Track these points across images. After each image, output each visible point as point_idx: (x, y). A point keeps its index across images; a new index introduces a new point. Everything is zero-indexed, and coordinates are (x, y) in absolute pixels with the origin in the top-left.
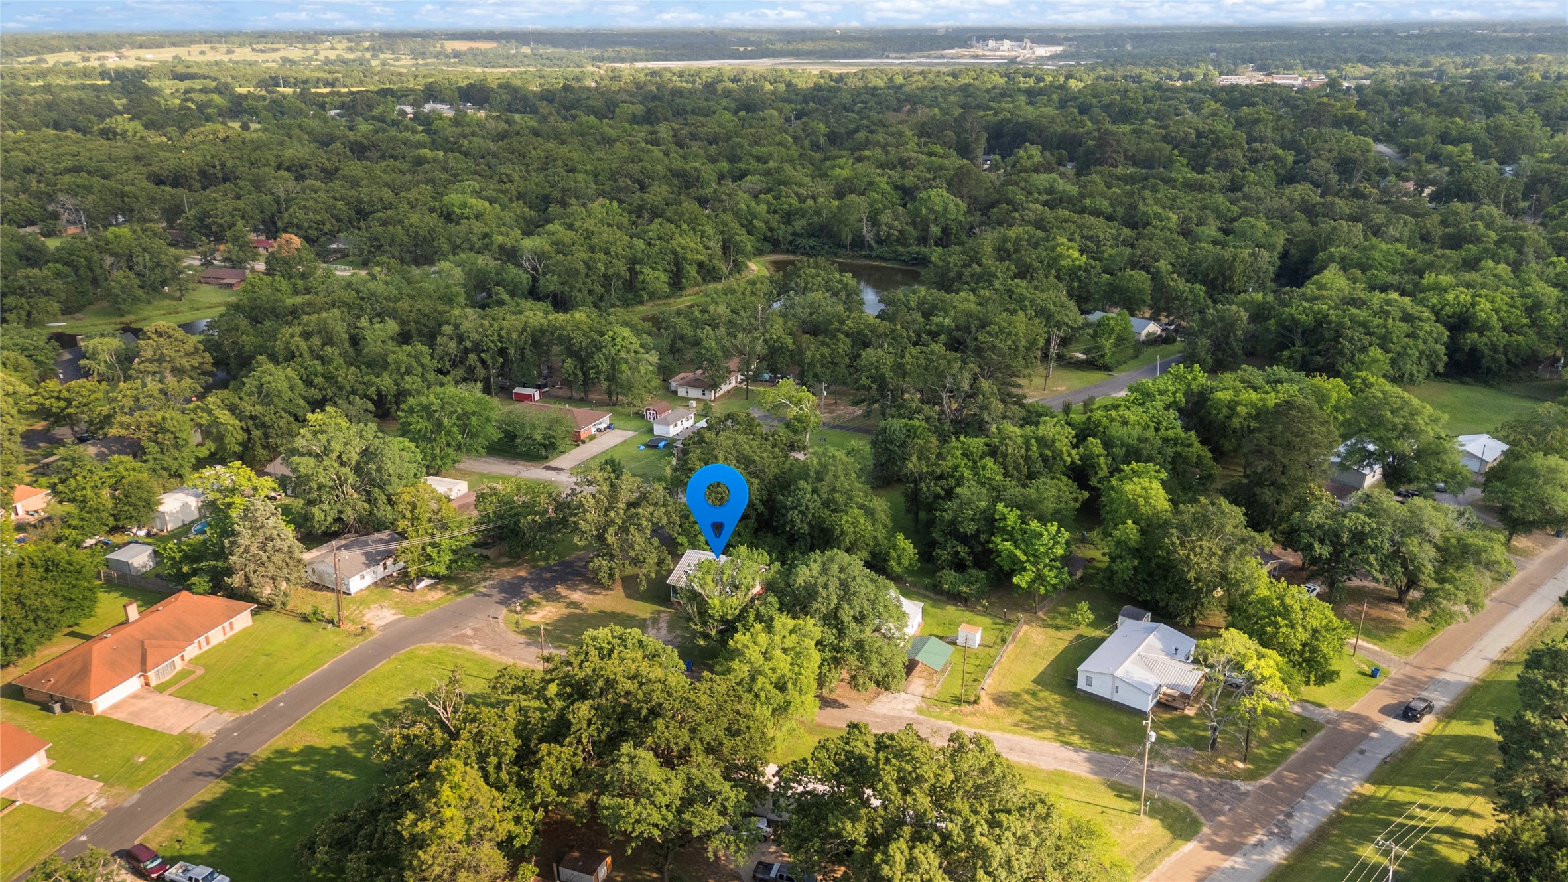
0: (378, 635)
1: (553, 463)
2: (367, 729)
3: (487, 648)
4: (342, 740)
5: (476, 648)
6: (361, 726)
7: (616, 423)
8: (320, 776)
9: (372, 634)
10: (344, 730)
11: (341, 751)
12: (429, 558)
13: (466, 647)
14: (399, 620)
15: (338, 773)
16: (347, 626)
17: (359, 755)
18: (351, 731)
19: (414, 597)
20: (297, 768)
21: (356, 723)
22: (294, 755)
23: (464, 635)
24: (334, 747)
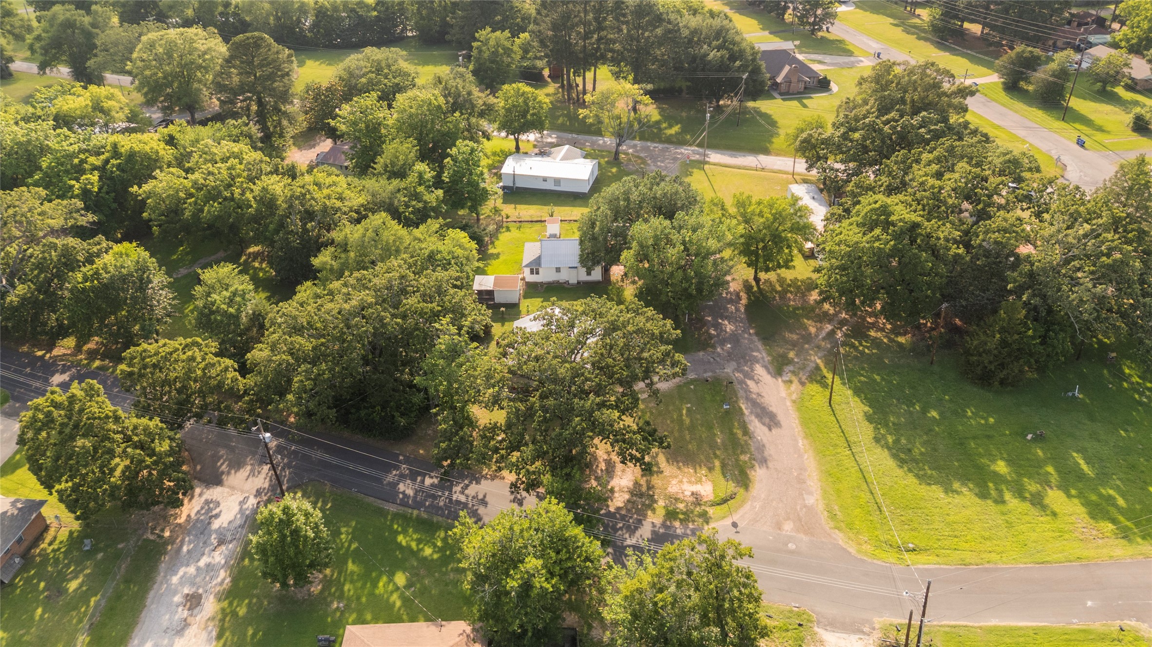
2: (1020, 493)
4: (1055, 497)
6: (1024, 499)
8: (1103, 477)
10: (1044, 507)
11: (1064, 487)
15: (1084, 467)
17: (1050, 469)
18: (1037, 501)
20: (1121, 502)
21: (1026, 506)
22: (1114, 521)
24: (1069, 496)
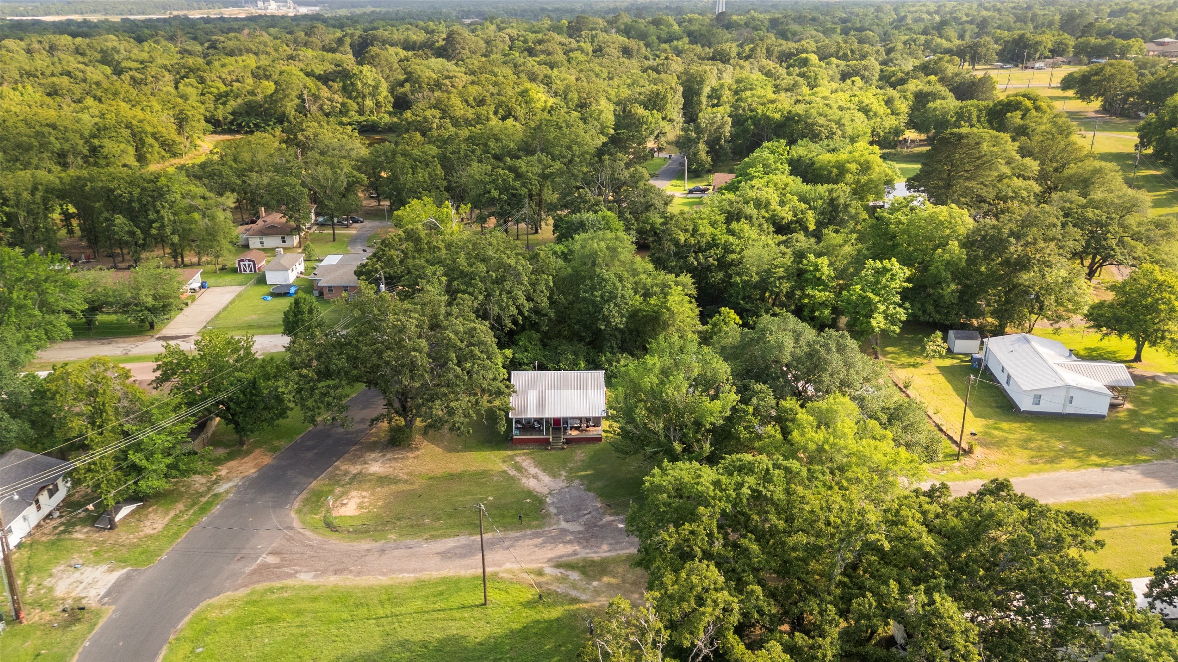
0: (109, 612)
1: (167, 331)
3: (324, 572)
5: (306, 578)
7: (210, 281)
9: (97, 614)
12: (136, 469)
13: (290, 582)
14: (128, 577)
16: (32, 616)
19: (122, 536)
23: (265, 567)
